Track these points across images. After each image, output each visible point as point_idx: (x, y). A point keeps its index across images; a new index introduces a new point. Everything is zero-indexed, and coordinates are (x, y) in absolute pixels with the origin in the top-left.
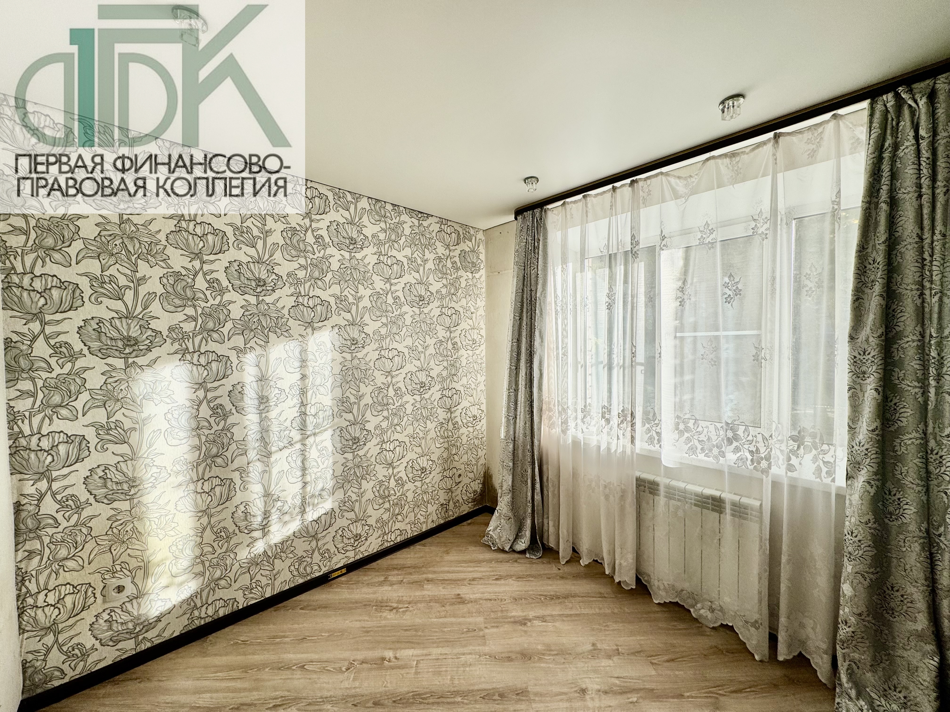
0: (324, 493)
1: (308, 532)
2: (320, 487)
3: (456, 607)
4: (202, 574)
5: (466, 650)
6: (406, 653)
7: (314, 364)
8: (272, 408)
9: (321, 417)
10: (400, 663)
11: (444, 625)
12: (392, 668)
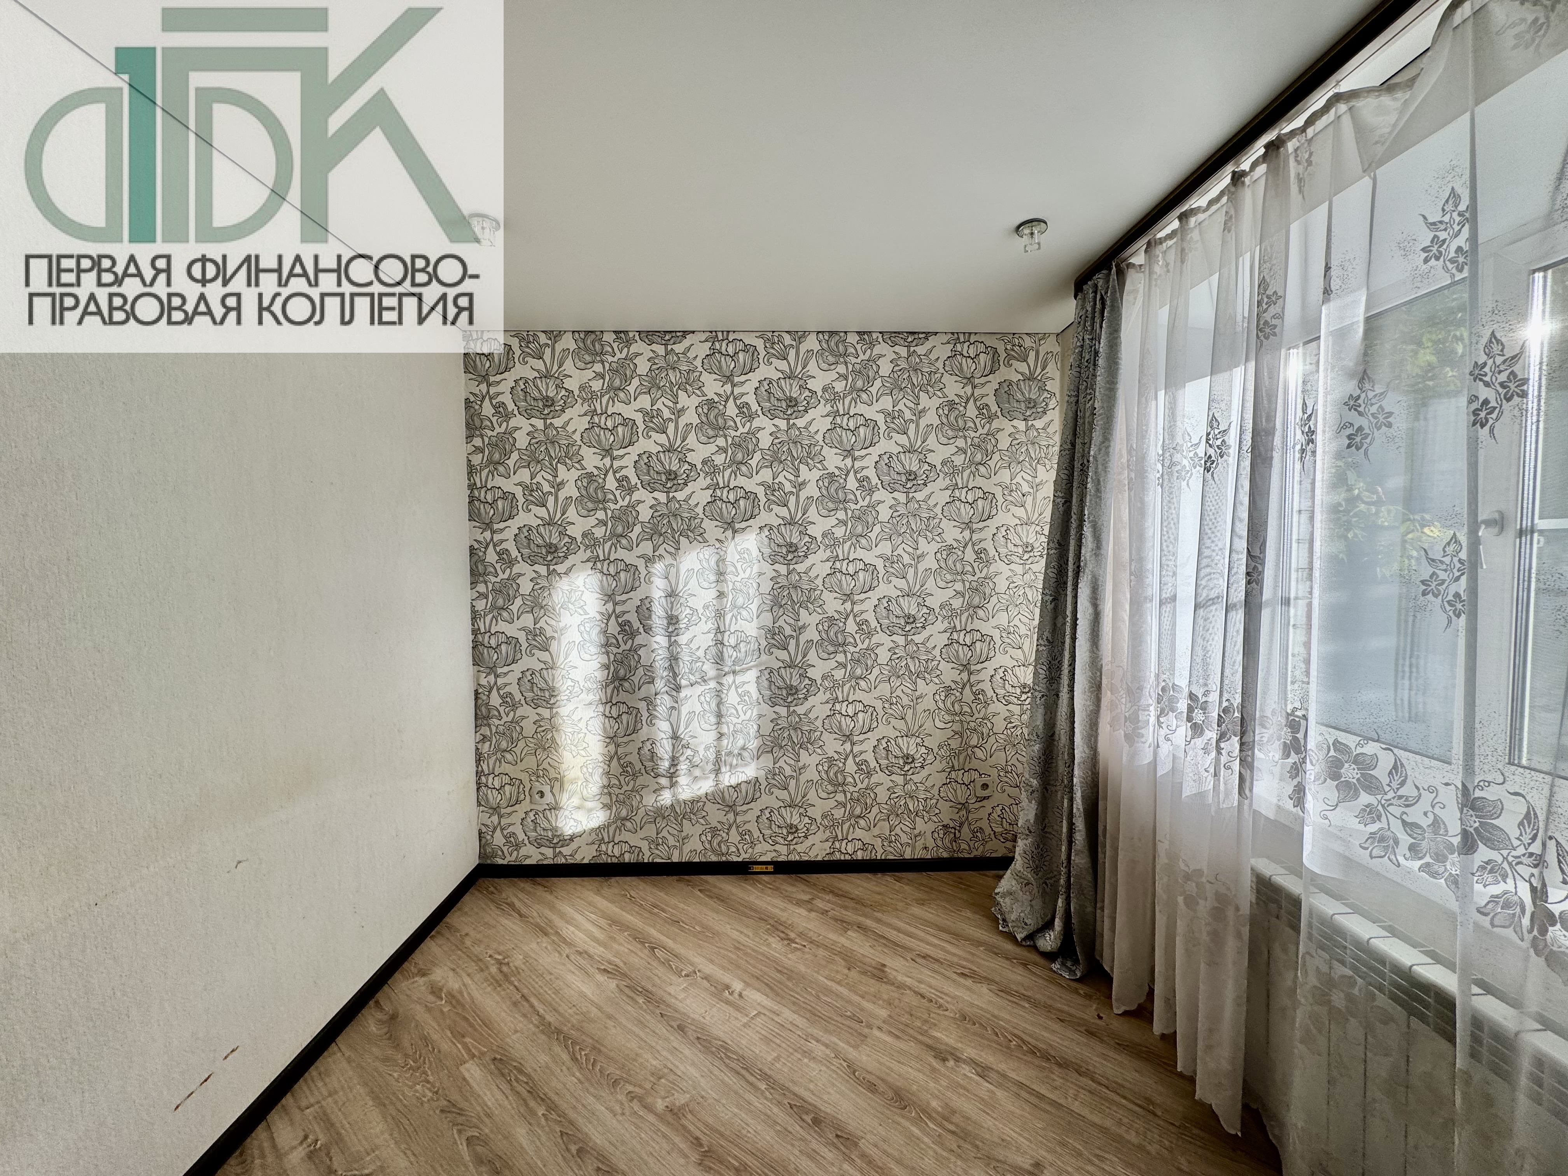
0: (745, 754)
1: (723, 799)
2: (740, 743)
3: (864, 979)
4: (610, 808)
5: (826, 1038)
6: (755, 996)
7: (735, 579)
8: (682, 632)
9: (743, 650)
10: (740, 1003)
11: (828, 991)
12: (728, 1002)
